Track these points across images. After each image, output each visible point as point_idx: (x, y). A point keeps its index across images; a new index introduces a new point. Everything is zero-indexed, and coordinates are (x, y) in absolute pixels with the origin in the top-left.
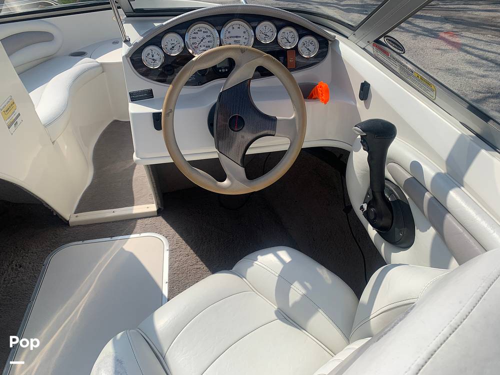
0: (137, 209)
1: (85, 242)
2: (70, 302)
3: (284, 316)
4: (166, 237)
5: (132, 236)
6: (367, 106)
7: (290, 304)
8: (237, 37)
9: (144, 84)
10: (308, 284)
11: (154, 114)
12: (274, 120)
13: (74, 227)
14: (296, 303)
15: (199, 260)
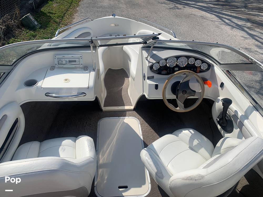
0: (127, 108)
1: (110, 118)
2: (111, 138)
3: (191, 148)
4: (138, 119)
5: (126, 117)
6: (222, 90)
7: (194, 145)
8: (182, 61)
9: (152, 74)
10: (199, 140)
11: (155, 84)
12: (195, 92)
13: (104, 112)
14: (195, 145)
15: (151, 128)
